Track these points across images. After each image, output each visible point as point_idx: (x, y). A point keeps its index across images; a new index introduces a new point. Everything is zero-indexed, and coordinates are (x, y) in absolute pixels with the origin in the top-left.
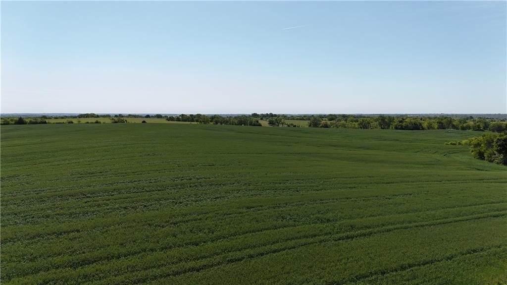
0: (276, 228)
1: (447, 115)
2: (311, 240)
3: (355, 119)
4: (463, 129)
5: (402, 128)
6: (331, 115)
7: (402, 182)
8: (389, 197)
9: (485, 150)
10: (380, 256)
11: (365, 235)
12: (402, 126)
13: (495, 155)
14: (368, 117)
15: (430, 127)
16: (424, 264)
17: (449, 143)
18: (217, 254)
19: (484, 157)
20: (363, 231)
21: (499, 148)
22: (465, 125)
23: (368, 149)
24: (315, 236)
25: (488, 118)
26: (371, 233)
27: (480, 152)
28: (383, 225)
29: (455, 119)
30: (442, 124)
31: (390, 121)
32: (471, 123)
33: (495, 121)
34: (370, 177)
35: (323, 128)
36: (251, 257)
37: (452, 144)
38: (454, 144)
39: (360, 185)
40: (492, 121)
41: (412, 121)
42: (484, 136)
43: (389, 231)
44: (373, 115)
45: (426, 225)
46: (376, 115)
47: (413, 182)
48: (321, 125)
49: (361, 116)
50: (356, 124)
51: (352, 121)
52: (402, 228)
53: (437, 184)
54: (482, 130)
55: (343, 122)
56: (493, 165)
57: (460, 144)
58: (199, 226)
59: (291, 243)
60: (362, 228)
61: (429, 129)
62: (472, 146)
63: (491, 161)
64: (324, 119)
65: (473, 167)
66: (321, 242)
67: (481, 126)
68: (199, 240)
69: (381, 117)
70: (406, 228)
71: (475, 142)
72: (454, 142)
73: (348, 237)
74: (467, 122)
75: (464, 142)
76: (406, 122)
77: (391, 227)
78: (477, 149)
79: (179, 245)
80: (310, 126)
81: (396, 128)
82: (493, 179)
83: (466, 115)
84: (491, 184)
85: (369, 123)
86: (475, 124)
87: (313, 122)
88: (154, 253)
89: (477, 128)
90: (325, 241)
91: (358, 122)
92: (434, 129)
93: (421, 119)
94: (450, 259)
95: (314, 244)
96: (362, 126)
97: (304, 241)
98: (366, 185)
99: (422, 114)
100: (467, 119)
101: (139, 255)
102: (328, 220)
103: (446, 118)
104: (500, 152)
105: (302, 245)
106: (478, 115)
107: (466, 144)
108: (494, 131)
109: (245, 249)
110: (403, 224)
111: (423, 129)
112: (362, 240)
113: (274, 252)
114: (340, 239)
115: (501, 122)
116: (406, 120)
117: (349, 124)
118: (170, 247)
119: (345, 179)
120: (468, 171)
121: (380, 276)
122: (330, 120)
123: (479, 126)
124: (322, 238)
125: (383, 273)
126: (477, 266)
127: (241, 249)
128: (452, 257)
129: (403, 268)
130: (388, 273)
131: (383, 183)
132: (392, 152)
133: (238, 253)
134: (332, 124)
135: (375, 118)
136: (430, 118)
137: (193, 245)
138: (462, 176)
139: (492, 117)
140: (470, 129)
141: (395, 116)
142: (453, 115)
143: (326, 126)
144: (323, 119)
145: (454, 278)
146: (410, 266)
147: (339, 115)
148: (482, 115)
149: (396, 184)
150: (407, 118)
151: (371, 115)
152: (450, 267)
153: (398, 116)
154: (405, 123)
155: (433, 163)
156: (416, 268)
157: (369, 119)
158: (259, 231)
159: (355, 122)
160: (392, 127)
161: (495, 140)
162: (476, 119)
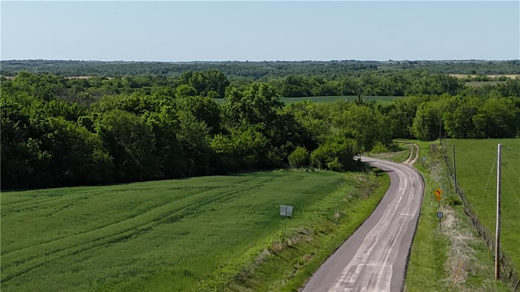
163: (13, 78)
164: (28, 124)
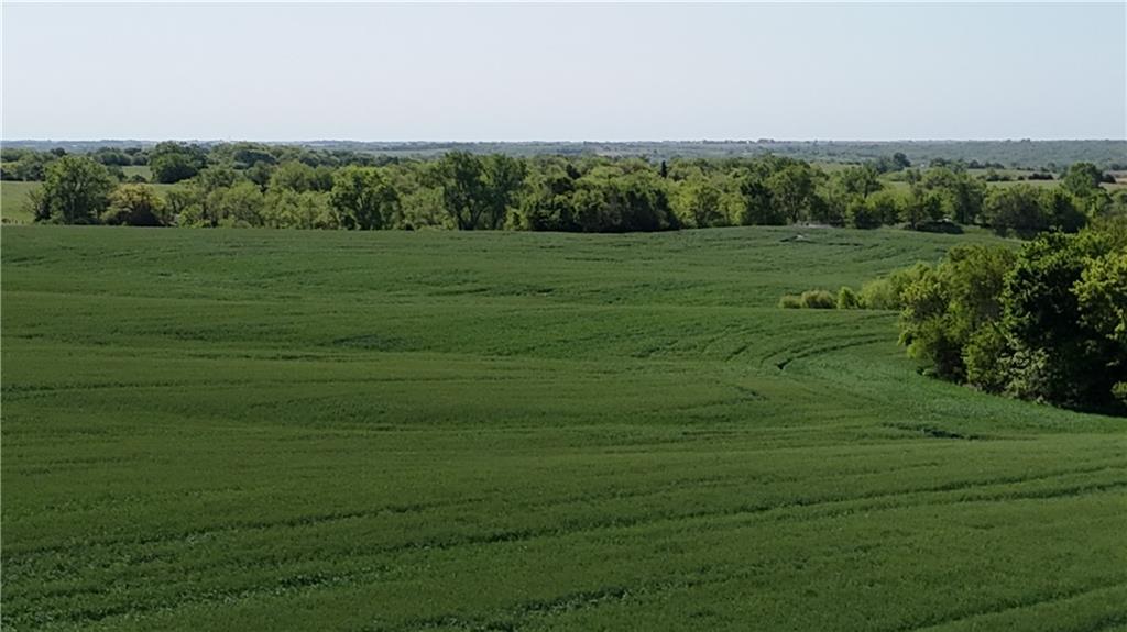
1: (791, 147)
3: (311, 173)
4: (866, 220)
5: (568, 224)
6: (172, 148)
9: (965, 333)
12: (566, 211)
13: (1011, 353)
14: (385, 161)
15: (708, 215)
17: (802, 300)
19: (964, 367)
21: (1025, 320)
22: (872, 201)
23: (390, 344)
25: (974, 166)
27: (943, 340)
29: (825, 169)
30: (766, 195)
31: (507, 187)
32: (899, 191)
33: (1006, 179)
35: (124, 227)
37: (814, 303)
38: (827, 305)
40: (995, 178)
41: (619, 181)
42: (960, 256)
44: (412, 147)
46: (427, 147)
48: (112, 211)
49: (344, 156)
50: (322, 199)
51: (296, 184)
53: (748, 523)
54: (951, 229)
55: (245, 188)
56: (1007, 405)
57: (850, 301)
61: (701, 225)
62: (909, 312)
63: (995, 388)
64: (129, 171)
65: (912, 422)
67: (946, 205)
69: (456, 159)
71: (918, 290)
72: (824, 294)
74: (878, 187)
75: (869, 290)
76: (587, 187)
78: (926, 327)
80: (43, 215)
81: (539, 224)
82: (1004, 481)
83: (876, 146)
84: (993, 508)
85: (390, 196)
86: (918, 193)
87: (64, 195)
89: (927, 218)
91: (329, 187)
92: (729, 225)
93: (664, 173)
96: (351, 213)
99: (665, 145)
100: (883, 170)
103: (781, 164)
104: (1030, 337)
106: (931, 146)
107: (879, 301)
108: (1002, 232)
111: (675, 225)
115: (1036, 184)
116: (587, 179)
117: (276, 200)
120: (890, 446)
122: (171, 175)
123: (934, 207)
132: (518, 360)
134: (179, 202)
135: (424, 168)
136: (703, 165)
138: (866, 471)
139: (994, 159)
140: (894, 221)
141: (530, 157)
142: (814, 148)
143: (143, 215)
144: (125, 170)
147: (223, 149)
148: (948, 146)
149: (544, 540)
150: (591, 166)
151: (403, 147)
153: (548, 156)
154: (579, 195)
155: (726, 410)
157: (391, 169)
159: (315, 188)
160: (517, 217)
161: (1009, 278)
162: (924, 168)
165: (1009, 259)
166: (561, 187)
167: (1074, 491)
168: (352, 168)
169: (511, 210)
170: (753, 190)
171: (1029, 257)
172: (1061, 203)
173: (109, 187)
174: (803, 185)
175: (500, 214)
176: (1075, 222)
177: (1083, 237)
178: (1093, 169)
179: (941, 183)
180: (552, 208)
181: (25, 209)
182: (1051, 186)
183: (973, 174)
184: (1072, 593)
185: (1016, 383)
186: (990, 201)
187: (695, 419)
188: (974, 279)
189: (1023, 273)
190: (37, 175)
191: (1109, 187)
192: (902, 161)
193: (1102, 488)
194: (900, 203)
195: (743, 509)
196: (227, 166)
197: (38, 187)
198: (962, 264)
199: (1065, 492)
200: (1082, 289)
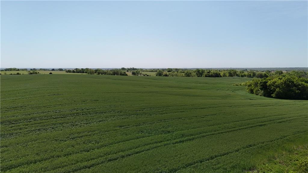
0: (138, 138)
1: (234, 68)
2: (159, 144)
3: (183, 71)
4: (242, 76)
5: (209, 76)
6: (169, 69)
7: (210, 107)
8: (203, 116)
9: (254, 88)
10: (199, 152)
11: (190, 140)
12: (209, 75)
13: (259, 91)
14: (190, 70)
16: (223, 155)
17: (235, 85)
18: (101, 157)
19: (254, 92)
20: (189, 137)
21: (261, 87)
22: (243, 74)
24: (161, 142)
25: (255, 70)
26: (194, 139)
27: (251, 89)
28: (200, 133)
29: (238, 71)
30: (231, 73)
31: (203, 73)
32: (246, 73)
34: (192, 105)
35: (164, 77)
36: (123, 157)
37: (236, 85)
39: (187, 110)
40: (257, 72)
41: (215, 72)
42: (254, 80)
43: (203, 136)
44: (193, 68)
45: (224, 132)
47: (216, 107)
48: (163, 75)
49: (186, 69)
50: (184, 74)
51: (181, 72)
52: (211, 135)
54: (252, 77)
55: (176, 73)
56: (258, 96)
57: (240, 85)
58: (89, 140)
59: (147, 147)
60: (188, 136)
61: (224, 77)
62: (247, 86)
63: (257, 94)
64: (165, 71)
65: (247, 98)
66: (165, 145)
67: (251, 75)
68: (89, 148)
69: (197, 70)
70: (213, 134)
71: (248, 84)
73: (180, 142)
74: (244, 73)
75: (242, 84)
76: (211, 73)
77: (204, 134)
78: (249, 88)
79: (76, 152)
80: (157, 75)
81: (206, 76)
82: (259, 105)
83: (243, 68)
84: (257, 107)
85: (191, 73)
86: (248, 73)
87: (159, 73)
88: (60, 158)
89: (249, 76)
90: (167, 144)
91: (184, 72)
92: (227, 77)
93: (220, 71)
94: (238, 151)
95: (161, 147)
96: (186, 75)
97: (155, 145)
98: (190, 110)
99: (220, 68)
100: (244, 71)
101: (49, 160)
102: (169, 132)
103: (233, 70)
104: (261, 89)
105: (154, 148)
106: (250, 68)
107: (244, 85)
108: (258, 78)
109: (119, 152)
110: (211, 132)
111: (221, 76)
112: (189, 143)
113: (137, 153)
114: (176, 143)
115: (262, 72)
117: (179, 74)
118: (71, 154)
119: (178, 107)
120: (245, 100)
121: (199, 164)
122: (169, 71)
123: (250, 75)
124: (166, 143)
125: (201, 162)
126: (252, 154)
127: (117, 153)
128: (239, 150)
129: (212, 158)
130: (204, 162)
131: (199, 108)
132: (204, 90)
133: (114, 155)
134: (170, 74)
135: (194, 71)
136: (224, 70)
137: (86, 151)
138: (242, 103)
139: (257, 70)
140: (246, 76)
141: (205, 69)
142: (236, 69)
143: (166, 75)
145: (240, 162)
146: (216, 157)
147: (174, 69)
148: (252, 68)
149: (207, 109)
150: (212, 70)
152: (238, 156)
153: (207, 69)
155: (227, 96)
156: (219, 157)
157: (190, 71)
158: (127, 141)
159: (183, 73)
161: (259, 83)
162: (249, 71)
163: (290, 72)
164: (294, 83)
165: (259, 81)
166: (208, 73)
167: (267, 106)
168: (186, 71)
169: (203, 75)
170: (229, 73)
171: (261, 80)
172: (265, 75)
173: (163, 73)
174: (235, 72)
175: (202, 75)
176: (267, 77)
177: (268, 78)
178: (269, 71)
179: (251, 72)
180: (208, 75)
181: (155, 75)
182: (264, 73)
183: (255, 71)
184: (267, 117)
185: (260, 94)
186: (257, 74)
187: (223, 97)
188: (255, 83)
189: (261, 82)
190: (156, 71)
191: (271, 73)
192: (246, 70)
193: (270, 106)
194: (246, 74)
195: (229, 107)
196: (174, 71)
197: (156, 73)
198: (254, 81)
199: (266, 106)
200: (268, 84)
